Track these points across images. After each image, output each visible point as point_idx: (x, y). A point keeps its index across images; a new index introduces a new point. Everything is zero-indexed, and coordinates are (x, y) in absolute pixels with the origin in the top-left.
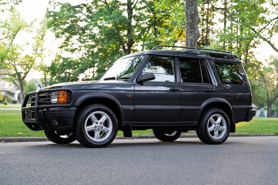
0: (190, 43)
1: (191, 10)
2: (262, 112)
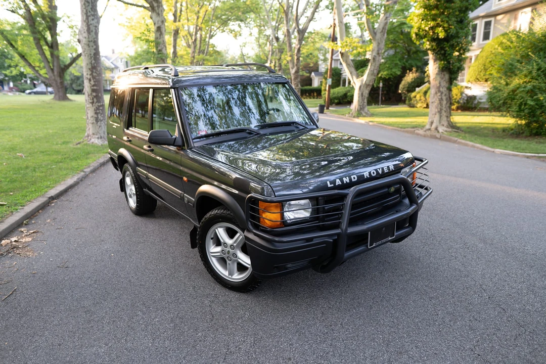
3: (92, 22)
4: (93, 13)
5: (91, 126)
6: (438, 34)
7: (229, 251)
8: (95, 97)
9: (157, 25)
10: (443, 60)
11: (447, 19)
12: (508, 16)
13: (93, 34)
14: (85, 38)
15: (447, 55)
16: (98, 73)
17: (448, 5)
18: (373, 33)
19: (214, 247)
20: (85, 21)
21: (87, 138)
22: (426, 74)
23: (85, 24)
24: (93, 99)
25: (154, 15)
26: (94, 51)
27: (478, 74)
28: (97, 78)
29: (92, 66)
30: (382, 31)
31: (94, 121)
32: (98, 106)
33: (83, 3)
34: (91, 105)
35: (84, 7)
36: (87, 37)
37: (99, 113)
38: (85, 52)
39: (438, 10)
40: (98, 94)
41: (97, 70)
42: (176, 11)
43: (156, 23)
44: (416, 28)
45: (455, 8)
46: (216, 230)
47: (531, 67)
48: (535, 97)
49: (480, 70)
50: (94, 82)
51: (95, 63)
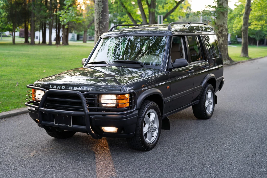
2: (73, 36)
16: (104, 26)
26: (102, 9)
28: (102, 30)
29: (99, 21)
41: (103, 24)
51: (102, 18)
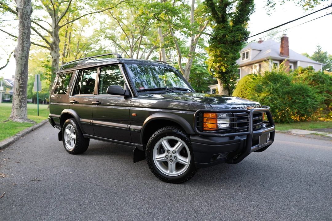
0: (26, 50)
1: (28, 23)
3: (26, 45)
4: (27, 40)
5: (15, 110)
6: (222, 69)
7: (172, 155)
8: (21, 91)
9: (54, 58)
10: (225, 83)
11: (226, 62)
12: (248, 67)
13: (25, 52)
14: (20, 54)
15: (227, 81)
16: (25, 76)
17: (226, 55)
18: (183, 71)
19: (158, 155)
20: (21, 44)
21: (11, 118)
22: (216, 91)
23: (20, 46)
24: (19, 93)
25: (53, 53)
26: (24, 63)
27: (238, 94)
28: (24, 79)
29: (22, 72)
30: (188, 70)
31: (19, 107)
32: (23, 97)
33: (21, 33)
34: (17, 96)
35: (21, 36)
36: (21, 53)
37: (23, 102)
38: (18, 63)
39: (222, 57)
40: (24, 89)
41: (25, 74)
42: (65, 52)
43: (54, 57)
44: (210, 66)
45: (229, 57)
46: (162, 142)
47: (269, 88)
48: (273, 103)
49: (239, 92)
50: (22, 81)
51: (24, 70)
